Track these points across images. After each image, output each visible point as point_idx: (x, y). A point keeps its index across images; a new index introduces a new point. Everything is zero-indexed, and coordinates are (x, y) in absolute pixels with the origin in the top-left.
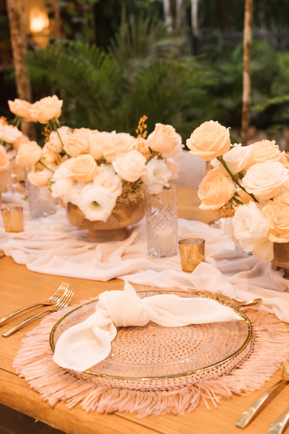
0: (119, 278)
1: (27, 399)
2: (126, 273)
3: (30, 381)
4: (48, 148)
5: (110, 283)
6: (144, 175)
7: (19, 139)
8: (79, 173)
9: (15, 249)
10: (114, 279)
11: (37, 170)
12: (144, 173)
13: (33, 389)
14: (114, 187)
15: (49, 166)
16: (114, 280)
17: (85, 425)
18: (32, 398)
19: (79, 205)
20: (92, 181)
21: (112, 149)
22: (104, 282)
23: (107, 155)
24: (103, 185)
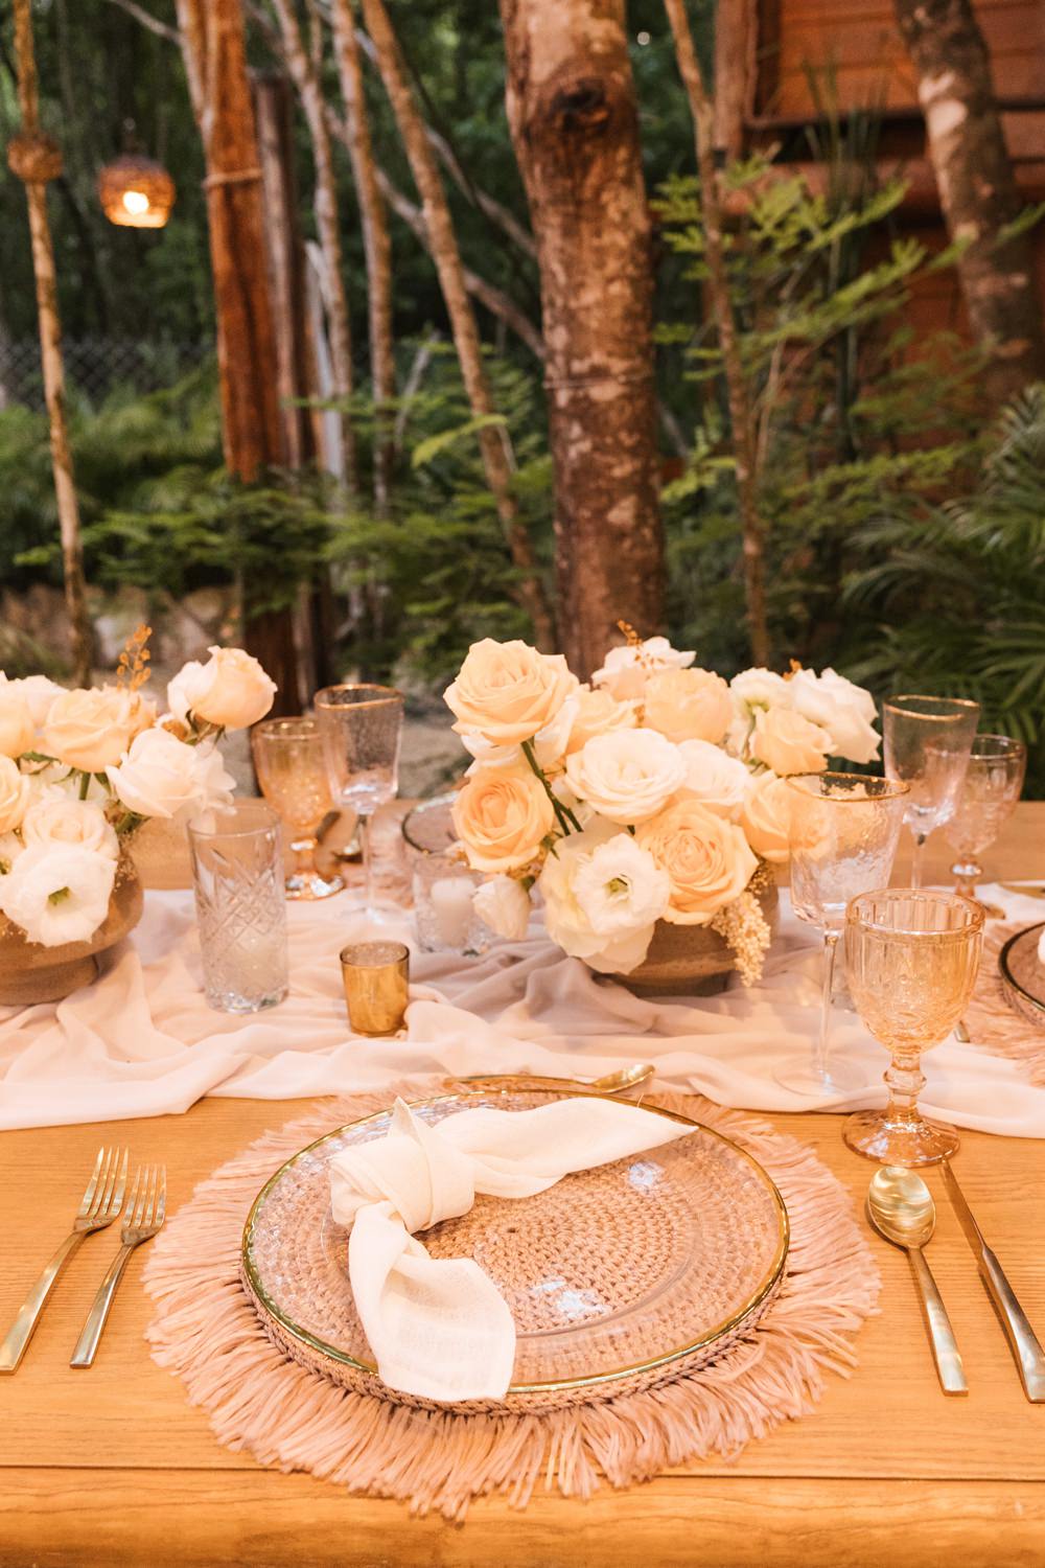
0: (217, 1092)
1: (352, 1528)
3: (333, 1471)
10: (202, 1099)
13: (361, 1493)
17: (591, 1534)
18: (371, 1521)
22: (181, 1115)
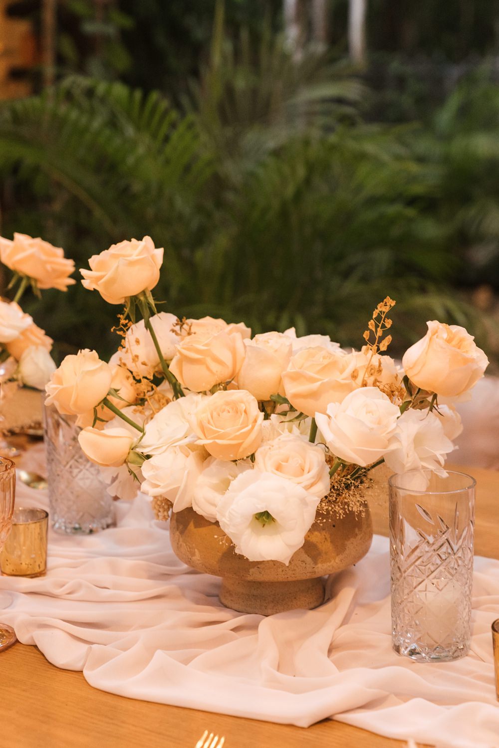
0: (338, 717)
2: (356, 707)
4: (122, 365)
5: (318, 730)
6: (393, 452)
7: (24, 333)
8: (221, 437)
9: (44, 626)
10: (327, 720)
11: (97, 420)
12: (393, 446)
14: (307, 478)
15: (128, 412)
16: (326, 724)
19: (223, 521)
20: (252, 457)
21: (312, 380)
22: (302, 728)
23: (296, 396)
24: (279, 468)
